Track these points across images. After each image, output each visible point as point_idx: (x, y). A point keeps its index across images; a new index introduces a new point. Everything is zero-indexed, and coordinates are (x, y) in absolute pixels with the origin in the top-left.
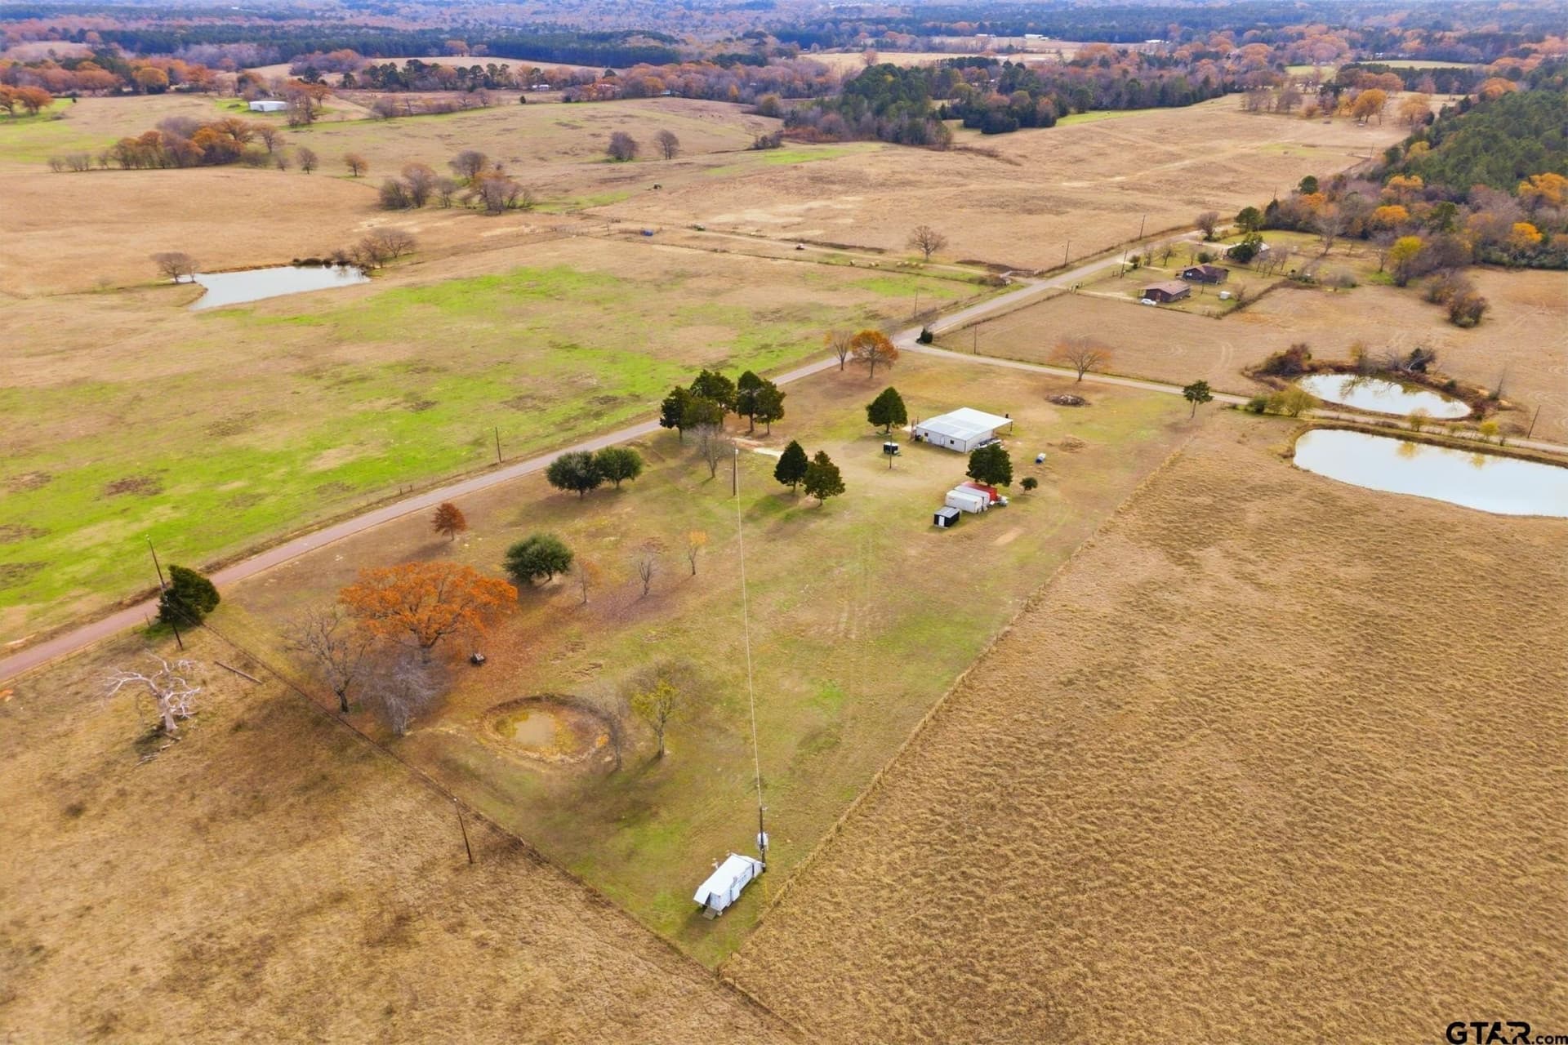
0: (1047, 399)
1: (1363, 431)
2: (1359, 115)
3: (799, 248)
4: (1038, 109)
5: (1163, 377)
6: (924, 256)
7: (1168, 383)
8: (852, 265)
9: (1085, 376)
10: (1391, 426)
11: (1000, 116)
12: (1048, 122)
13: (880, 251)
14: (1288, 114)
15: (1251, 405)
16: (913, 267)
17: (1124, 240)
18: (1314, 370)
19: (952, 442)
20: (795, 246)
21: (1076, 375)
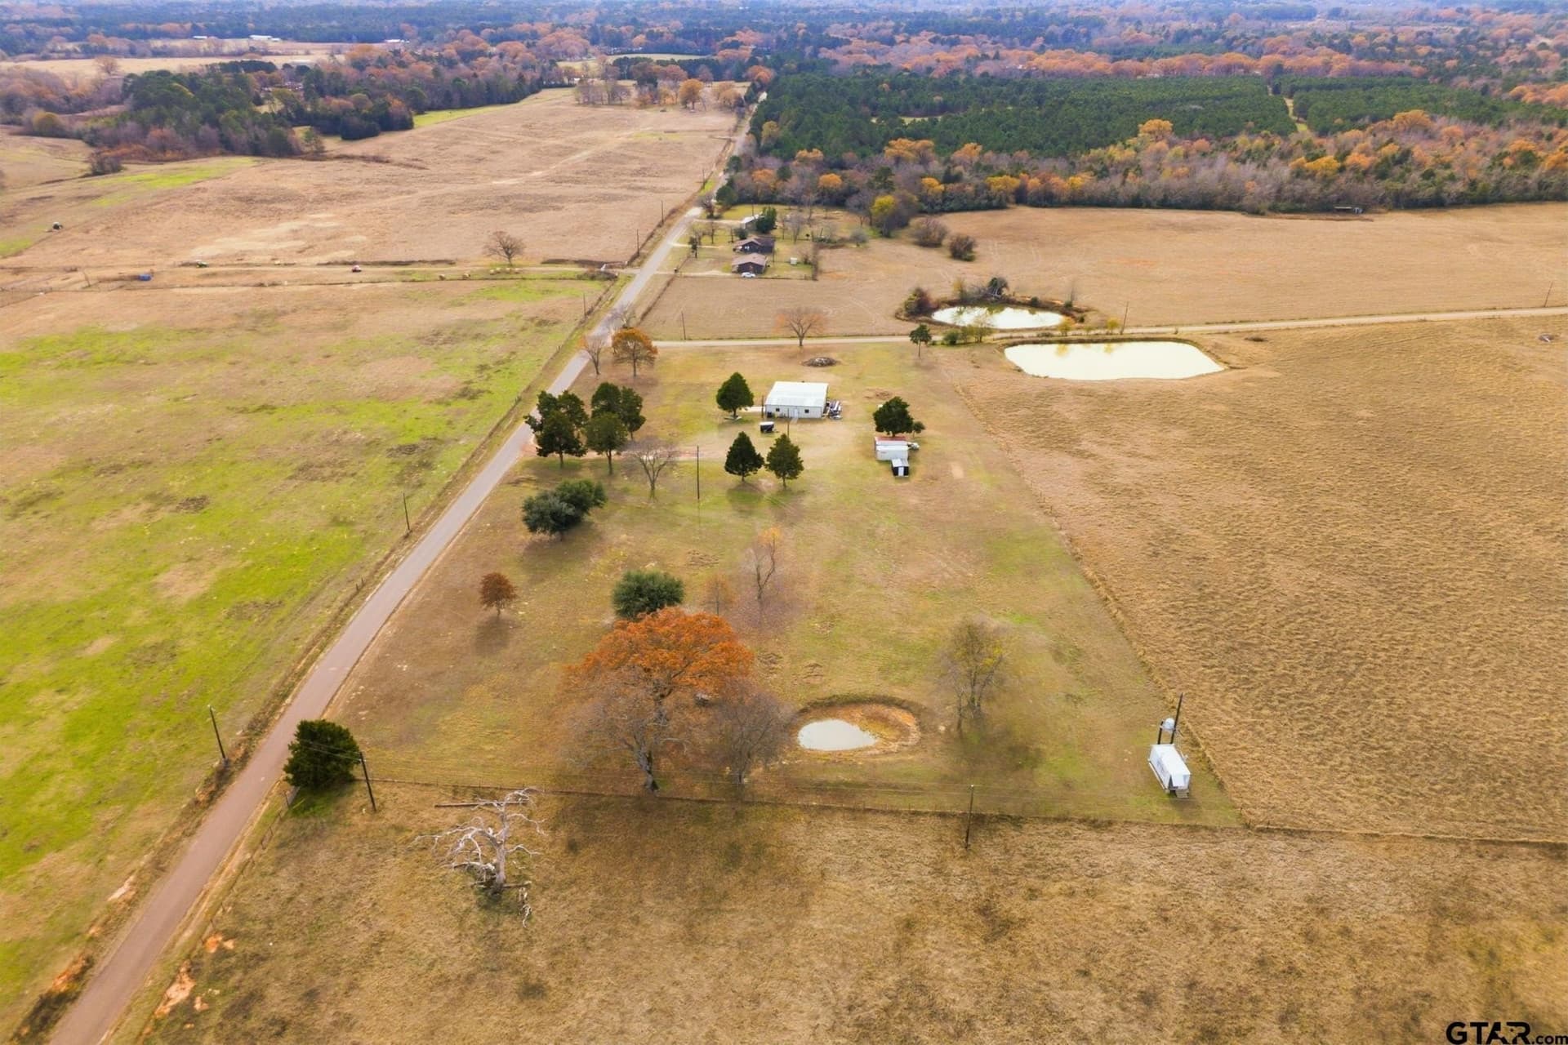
0: (804, 364)
1: (1035, 343)
2: (685, 103)
3: (355, 271)
4: (390, 110)
5: (858, 331)
6: (506, 261)
7: (863, 335)
8: (442, 278)
9: (805, 341)
10: (1047, 335)
11: (356, 120)
12: (406, 125)
13: (451, 263)
14: (621, 105)
15: (946, 339)
16: (508, 273)
17: (654, 226)
18: (937, 308)
19: (807, 411)
20: (350, 268)
21: (797, 341)
